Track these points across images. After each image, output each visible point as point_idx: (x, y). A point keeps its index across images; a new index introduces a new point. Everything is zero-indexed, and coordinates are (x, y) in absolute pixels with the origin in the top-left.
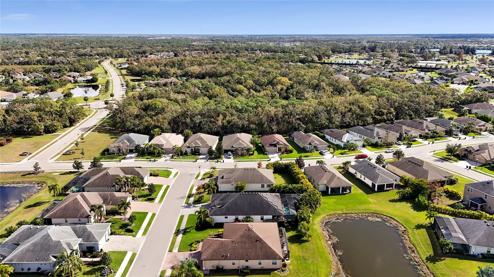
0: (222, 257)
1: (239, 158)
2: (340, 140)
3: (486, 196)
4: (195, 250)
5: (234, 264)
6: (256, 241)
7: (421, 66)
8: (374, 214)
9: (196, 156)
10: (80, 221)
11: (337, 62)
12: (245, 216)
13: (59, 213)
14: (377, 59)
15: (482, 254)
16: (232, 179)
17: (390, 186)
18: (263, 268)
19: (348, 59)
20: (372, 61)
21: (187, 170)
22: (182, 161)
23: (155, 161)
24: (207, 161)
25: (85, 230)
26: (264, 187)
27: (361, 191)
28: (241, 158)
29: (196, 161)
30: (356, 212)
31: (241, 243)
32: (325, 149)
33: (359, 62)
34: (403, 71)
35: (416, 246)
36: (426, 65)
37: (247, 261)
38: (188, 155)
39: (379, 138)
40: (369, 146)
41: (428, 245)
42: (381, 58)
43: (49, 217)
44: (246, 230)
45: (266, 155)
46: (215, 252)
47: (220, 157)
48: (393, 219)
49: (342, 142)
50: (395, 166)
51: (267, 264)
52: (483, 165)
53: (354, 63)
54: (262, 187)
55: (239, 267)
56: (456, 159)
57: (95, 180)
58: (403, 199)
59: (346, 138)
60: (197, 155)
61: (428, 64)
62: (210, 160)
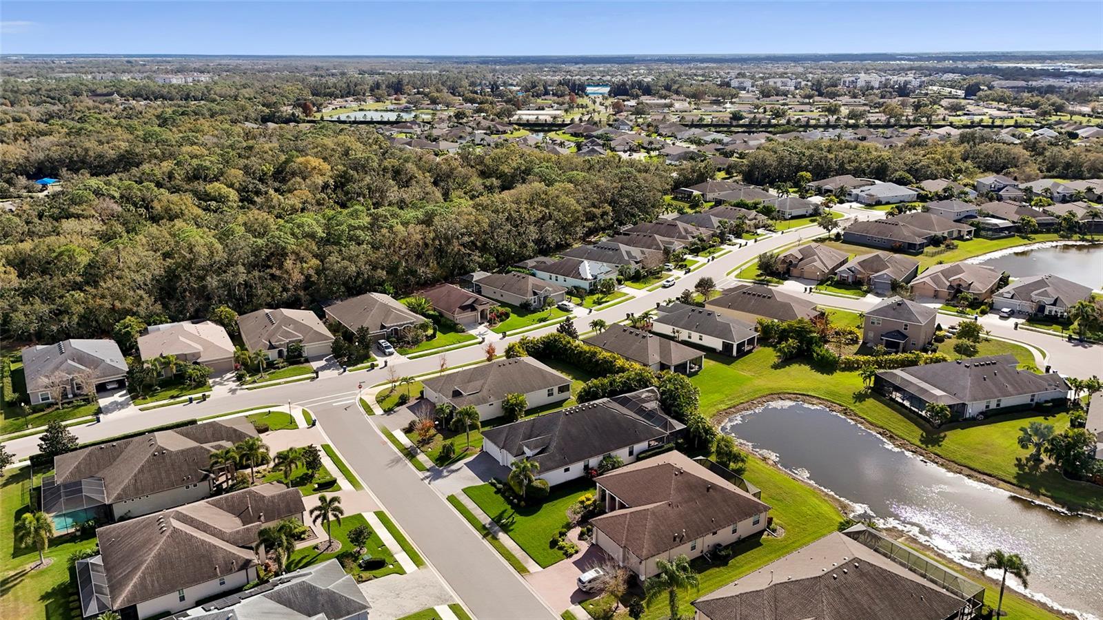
0: (675, 540)
1: (410, 351)
2: (578, 275)
3: (906, 325)
4: (577, 552)
5: (693, 548)
6: (708, 491)
7: (528, 121)
8: (773, 396)
9: (301, 366)
10: (224, 583)
11: (353, 119)
12: (601, 457)
13: (153, 581)
14: (423, 109)
15: (981, 413)
16: (485, 392)
17: (751, 341)
18: (742, 538)
19: (360, 110)
20: (413, 114)
21: (327, 399)
22: (279, 384)
23: (204, 398)
24: (345, 371)
25: (310, 592)
26: (552, 394)
27: (714, 362)
28: (415, 348)
29: (317, 377)
30: (747, 399)
31: (686, 502)
32: (561, 299)
33: (402, 118)
34: (505, 132)
35: (886, 426)
36: (537, 118)
37: (715, 533)
38: (278, 368)
39: (637, 263)
40: (626, 280)
41: (901, 421)
42: (431, 106)
43: (129, 601)
44: (676, 475)
45: (463, 331)
46: (654, 535)
47: (366, 357)
48: (808, 395)
49: (586, 279)
50: (725, 307)
51: (745, 527)
52: (821, 283)
53: (391, 120)
54: (549, 395)
55: (702, 552)
56: (775, 280)
57: (135, 475)
58: (787, 359)
59: (588, 272)
60: (302, 363)
61: (540, 117)
62: (351, 368)
